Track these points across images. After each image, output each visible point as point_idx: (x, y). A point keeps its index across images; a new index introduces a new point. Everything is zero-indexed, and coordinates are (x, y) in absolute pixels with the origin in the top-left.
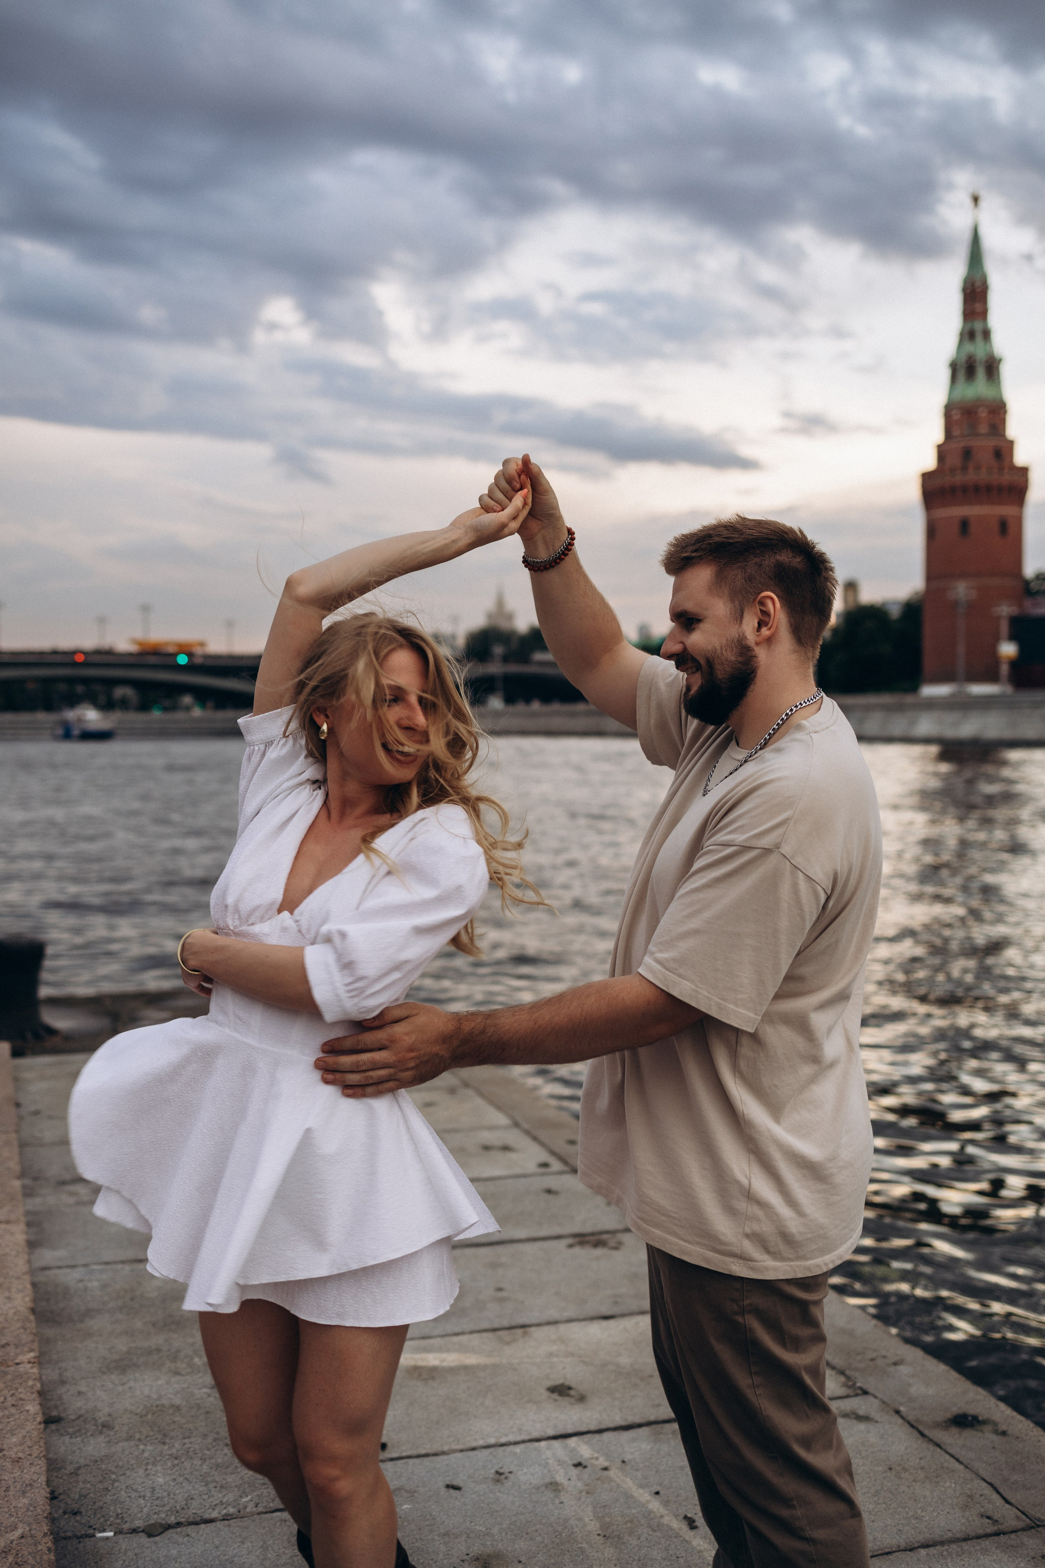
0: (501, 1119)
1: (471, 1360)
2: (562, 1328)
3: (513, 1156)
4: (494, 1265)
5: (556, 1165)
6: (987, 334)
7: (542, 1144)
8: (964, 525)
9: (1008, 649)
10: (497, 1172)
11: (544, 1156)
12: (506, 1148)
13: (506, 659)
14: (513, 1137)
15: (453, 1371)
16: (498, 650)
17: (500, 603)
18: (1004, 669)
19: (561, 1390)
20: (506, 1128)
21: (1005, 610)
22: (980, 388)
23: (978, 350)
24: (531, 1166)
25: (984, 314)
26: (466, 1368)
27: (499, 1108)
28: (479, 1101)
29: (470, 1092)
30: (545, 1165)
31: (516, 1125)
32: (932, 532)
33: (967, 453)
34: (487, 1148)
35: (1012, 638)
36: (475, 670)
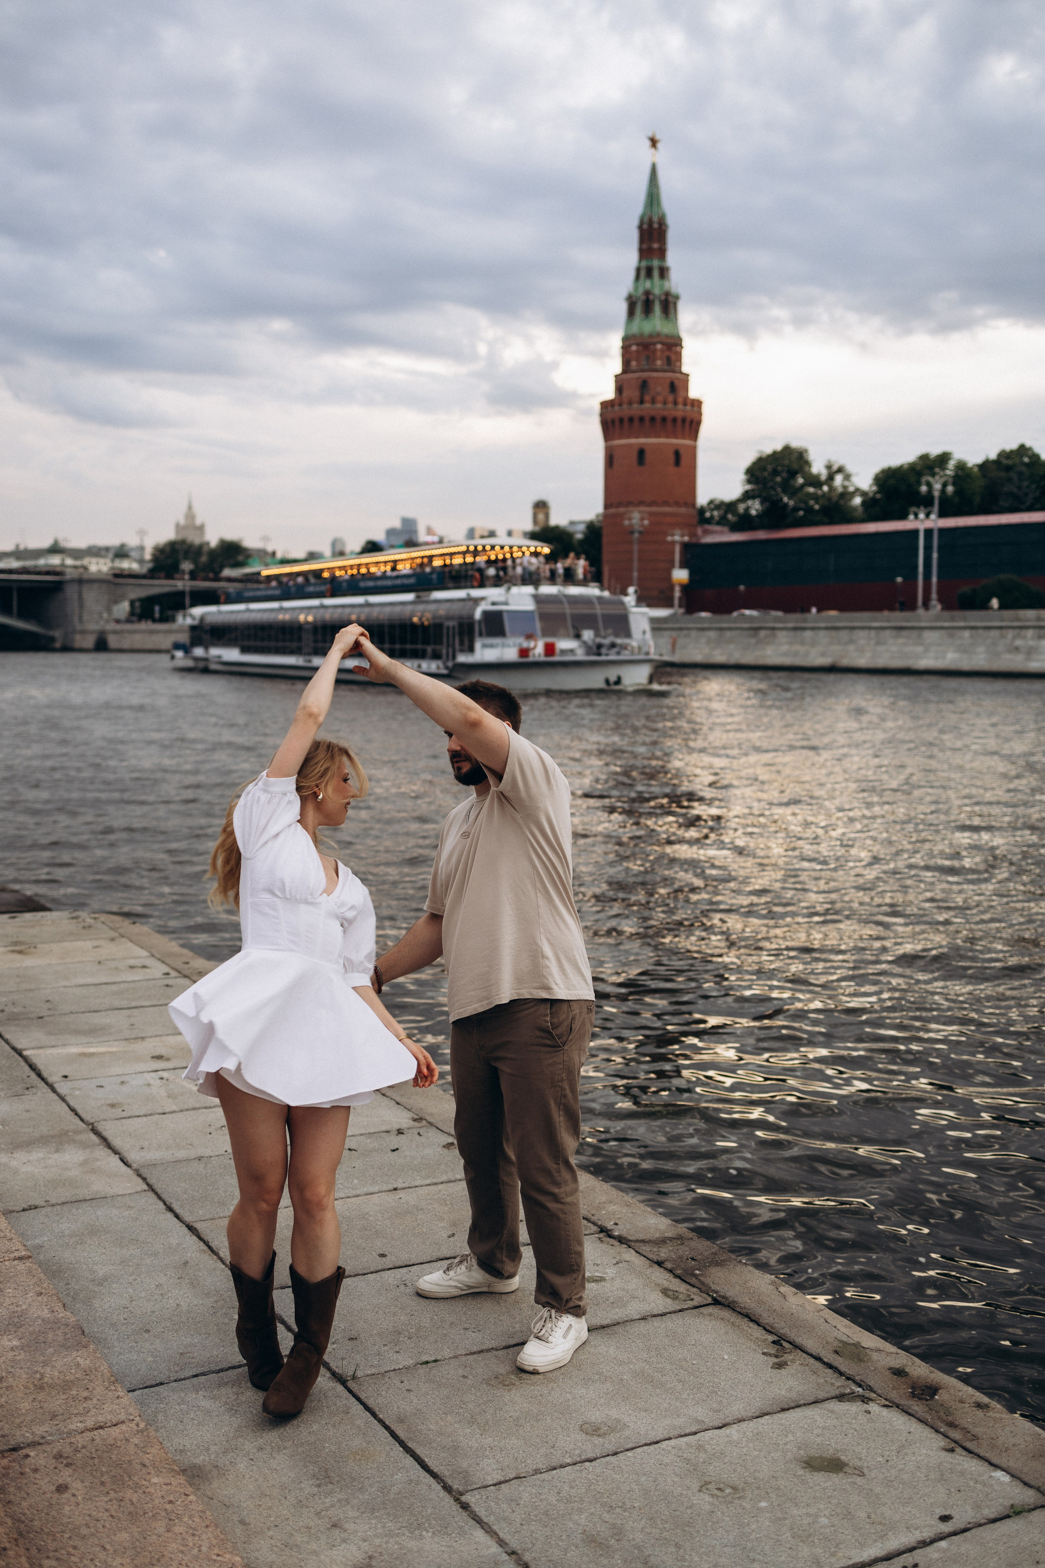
0: (144, 953)
1: (114, 1049)
2: (163, 1038)
3: (148, 970)
4: (129, 1017)
5: (173, 974)
6: (664, 272)
7: (167, 964)
8: (641, 453)
9: (681, 575)
10: (137, 978)
11: (167, 969)
12: (144, 967)
13: (193, 576)
14: (149, 962)
15: (102, 1053)
16: (187, 566)
17: (190, 515)
18: (677, 594)
19: (159, 1057)
20: (146, 957)
21: (678, 537)
22: (656, 324)
23: (656, 287)
24: (159, 974)
25: (662, 253)
26: (110, 1053)
27: (142, 948)
28: (130, 944)
29: (124, 940)
30: (168, 974)
31: (153, 956)
32: (610, 460)
33: (644, 385)
34: (132, 967)
35: (683, 566)
36: (162, 586)
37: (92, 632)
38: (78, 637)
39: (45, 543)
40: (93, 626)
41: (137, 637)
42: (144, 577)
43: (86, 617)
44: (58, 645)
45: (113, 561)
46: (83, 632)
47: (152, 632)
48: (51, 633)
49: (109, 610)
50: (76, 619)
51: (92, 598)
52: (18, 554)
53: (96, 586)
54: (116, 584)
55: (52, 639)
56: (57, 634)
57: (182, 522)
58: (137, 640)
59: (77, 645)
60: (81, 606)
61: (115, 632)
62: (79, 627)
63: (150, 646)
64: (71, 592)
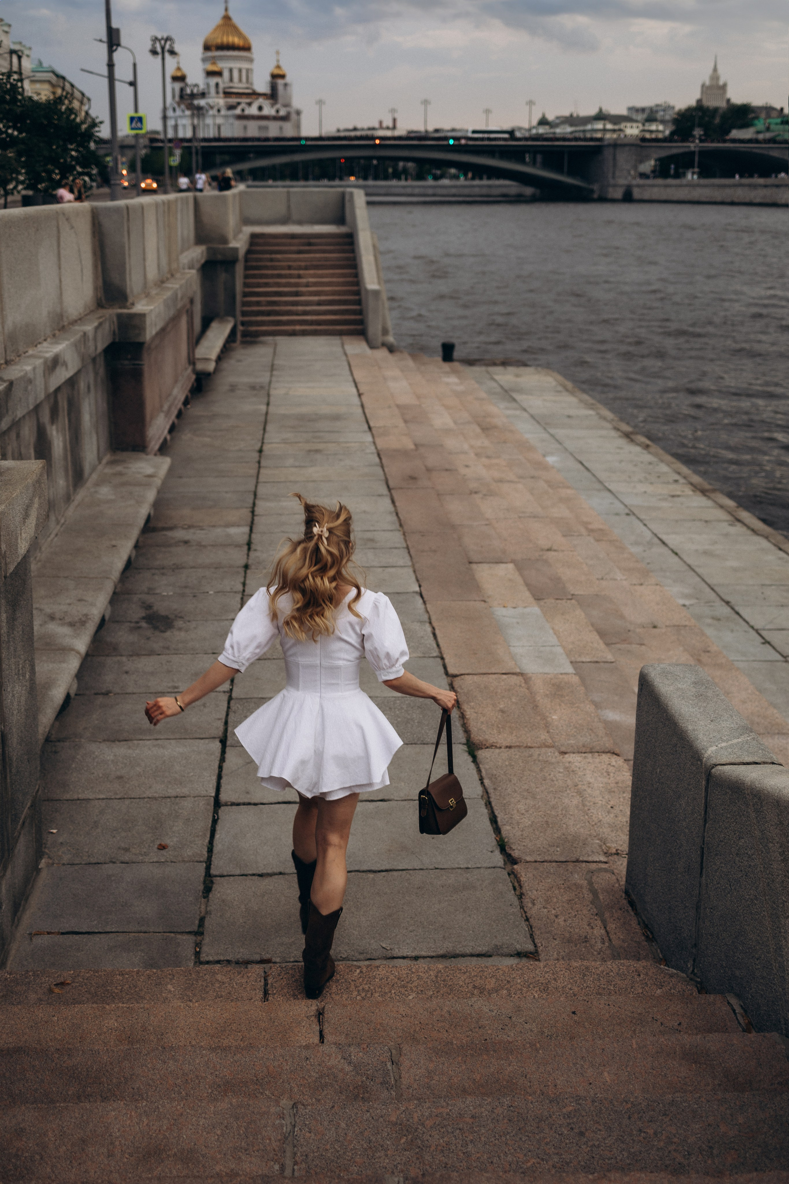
17: (715, 74)
36: (678, 148)
37: (621, 186)
38: (610, 190)
39: (592, 111)
40: (622, 181)
41: (656, 190)
42: (665, 140)
43: (617, 174)
44: (595, 196)
45: (644, 125)
46: (615, 186)
47: (666, 186)
48: (591, 187)
49: (635, 168)
50: (610, 175)
51: (623, 158)
52: (571, 120)
53: (627, 148)
54: (642, 147)
55: (592, 191)
56: (596, 187)
57: (708, 83)
58: (656, 193)
59: (610, 196)
60: (615, 165)
61: (638, 186)
62: (612, 181)
63: (664, 197)
64: (608, 153)
